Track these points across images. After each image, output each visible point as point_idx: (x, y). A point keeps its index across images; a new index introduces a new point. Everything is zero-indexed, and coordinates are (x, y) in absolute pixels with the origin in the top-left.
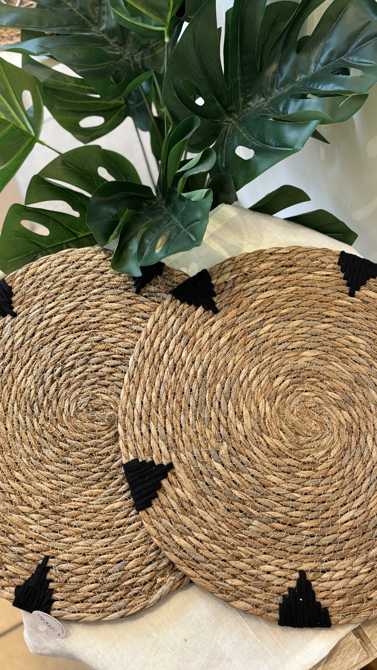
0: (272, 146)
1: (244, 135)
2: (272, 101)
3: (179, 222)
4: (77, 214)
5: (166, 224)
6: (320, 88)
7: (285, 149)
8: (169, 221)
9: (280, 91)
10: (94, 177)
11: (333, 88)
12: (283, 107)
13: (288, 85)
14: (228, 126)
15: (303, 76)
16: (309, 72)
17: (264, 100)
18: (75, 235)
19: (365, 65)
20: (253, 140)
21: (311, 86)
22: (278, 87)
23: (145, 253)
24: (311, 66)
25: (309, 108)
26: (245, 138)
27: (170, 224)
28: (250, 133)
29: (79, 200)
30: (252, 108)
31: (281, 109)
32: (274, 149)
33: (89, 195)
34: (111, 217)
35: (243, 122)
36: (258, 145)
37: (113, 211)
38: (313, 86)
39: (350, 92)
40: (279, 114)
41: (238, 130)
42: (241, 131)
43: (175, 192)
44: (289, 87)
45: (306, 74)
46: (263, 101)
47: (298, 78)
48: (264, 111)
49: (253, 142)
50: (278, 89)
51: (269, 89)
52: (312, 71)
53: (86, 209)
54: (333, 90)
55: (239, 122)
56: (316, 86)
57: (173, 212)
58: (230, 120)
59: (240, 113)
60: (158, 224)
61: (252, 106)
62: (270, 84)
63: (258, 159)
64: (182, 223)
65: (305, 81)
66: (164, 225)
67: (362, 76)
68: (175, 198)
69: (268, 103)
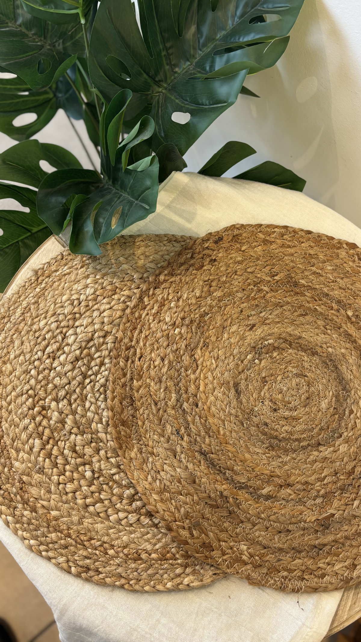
0: (206, 105)
1: (177, 101)
2: (197, 63)
3: (129, 197)
4: (27, 210)
5: (117, 201)
6: (241, 40)
7: (219, 105)
8: (119, 198)
9: (203, 52)
10: (37, 172)
11: (254, 37)
12: (209, 66)
13: (210, 45)
14: (159, 97)
15: (224, 33)
16: (228, 27)
17: (189, 63)
18: (29, 231)
19: (280, 9)
20: (186, 104)
21: (232, 39)
22: (200, 47)
23: (102, 232)
24: (228, 20)
25: (235, 61)
26: (178, 104)
27: (121, 199)
28: (182, 98)
29: (26, 195)
30: (180, 73)
31: (208, 68)
32: (208, 108)
33: (37, 190)
34: (61, 205)
35: (173, 89)
36: (192, 107)
37: (63, 200)
38: (235, 39)
39: (272, 37)
40: (207, 73)
41: (170, 98)
42: (173, 98)
43: (120, 169)
44: (211, 46)
45: (225, 30)
46: (189, 65)
47: (219, 36)
48: (191, 73)
49: (187, 106)
50: (201, 50)
51: (192, 52)
52: (231, 26)
53: (35, 204)
54: (255, 38)
55: (169, 90)
56: (237, 38)
57: (121, 188)
58: (160, 90)
59: (169, 81)
60: (109, 203)
61: (179, 72)
62: (192, 47)
63: (195, 120)
64: (133, 196)
65: (226, 37)
66: (115, 202)
67: (280, 20)
68: (121, 174)
69: (194, 66)
